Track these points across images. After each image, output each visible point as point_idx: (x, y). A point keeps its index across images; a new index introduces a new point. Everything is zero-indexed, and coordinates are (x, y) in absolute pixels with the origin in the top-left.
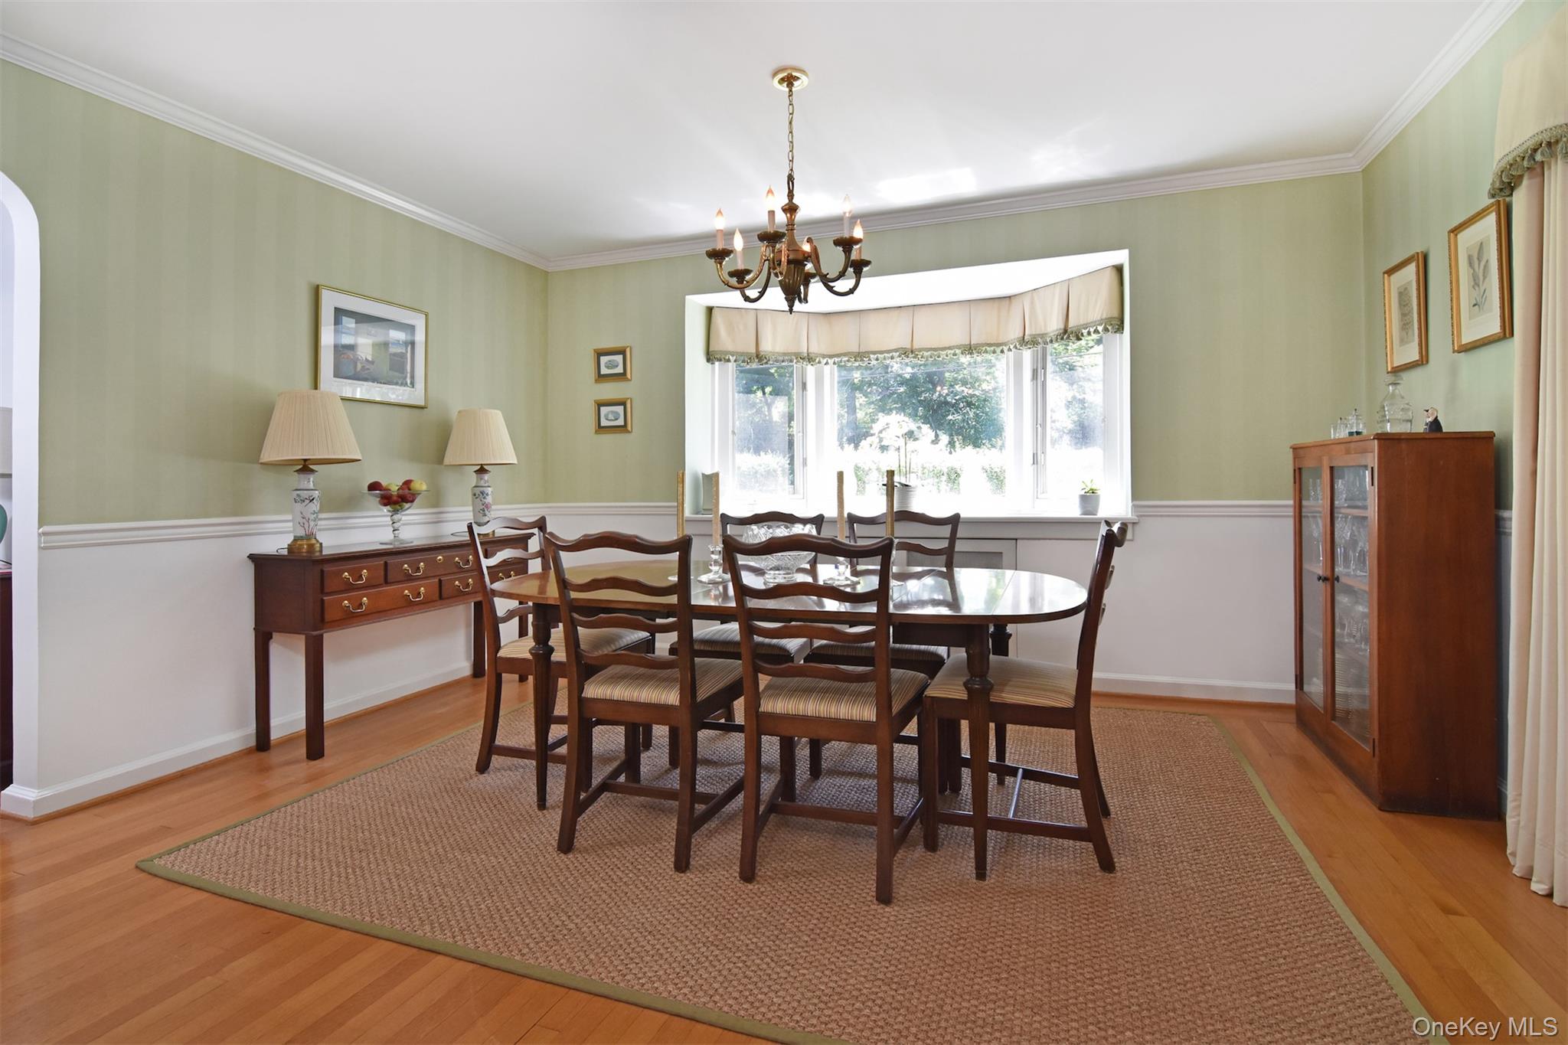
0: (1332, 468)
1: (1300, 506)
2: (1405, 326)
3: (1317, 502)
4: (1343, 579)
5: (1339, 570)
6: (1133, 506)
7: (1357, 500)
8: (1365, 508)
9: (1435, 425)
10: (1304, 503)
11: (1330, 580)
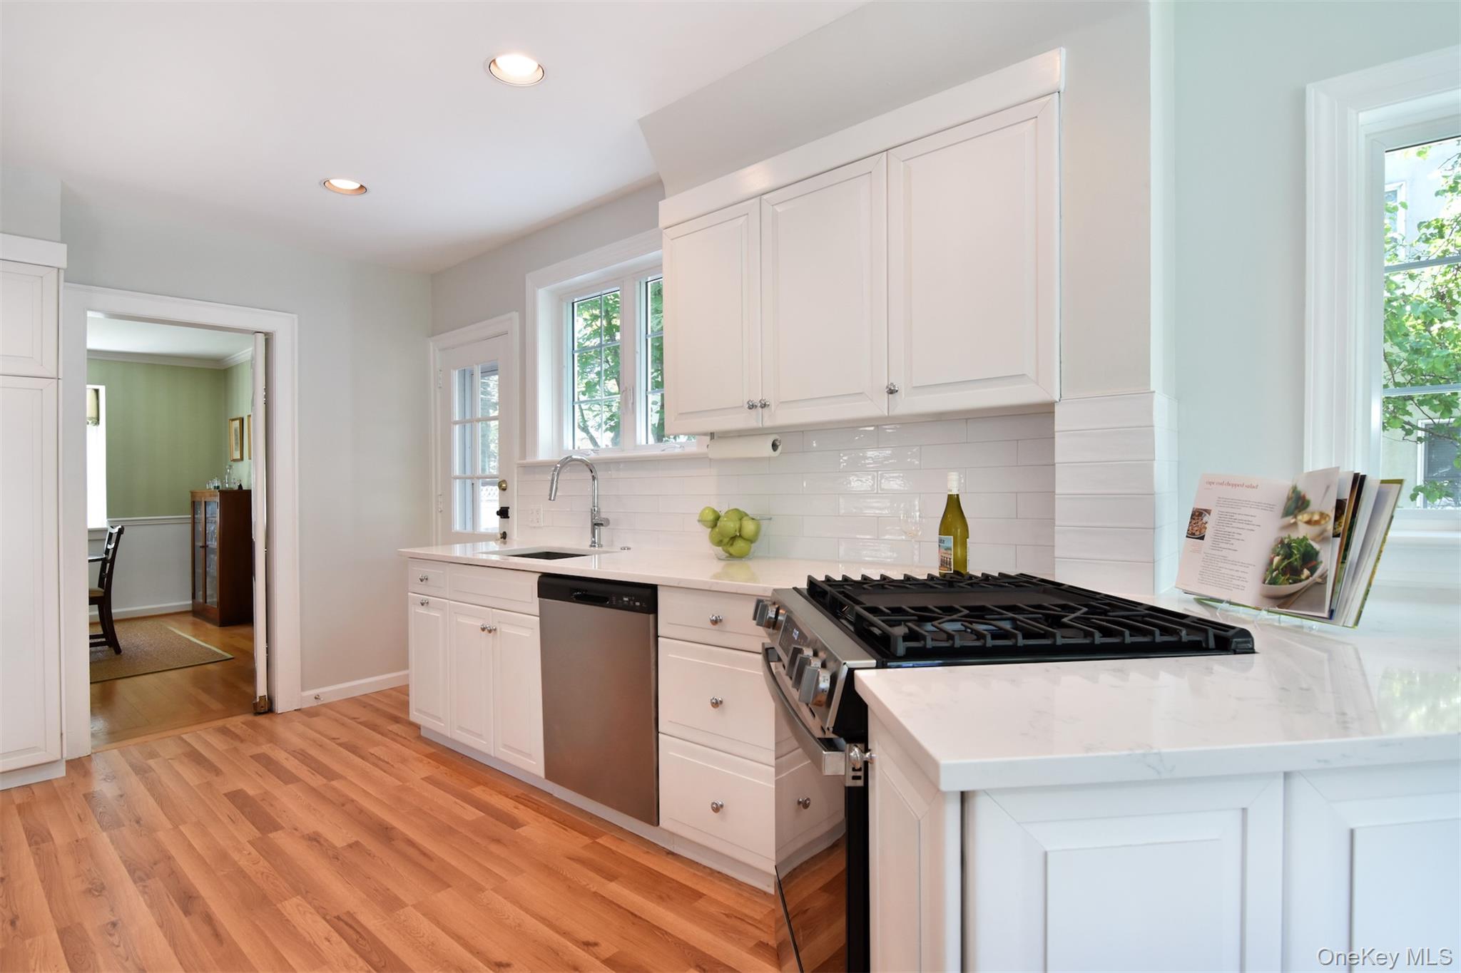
0: (205, 502)
1: (194, 518)
2: (236, 443)
3: (200, 516)
4: (210, 546)
5: (208, 543)
6: (109, 521)
7: (213, 516)
8: (215, 517)
9: (240, 486)
10: (196, 516)
11: (205, 547)
